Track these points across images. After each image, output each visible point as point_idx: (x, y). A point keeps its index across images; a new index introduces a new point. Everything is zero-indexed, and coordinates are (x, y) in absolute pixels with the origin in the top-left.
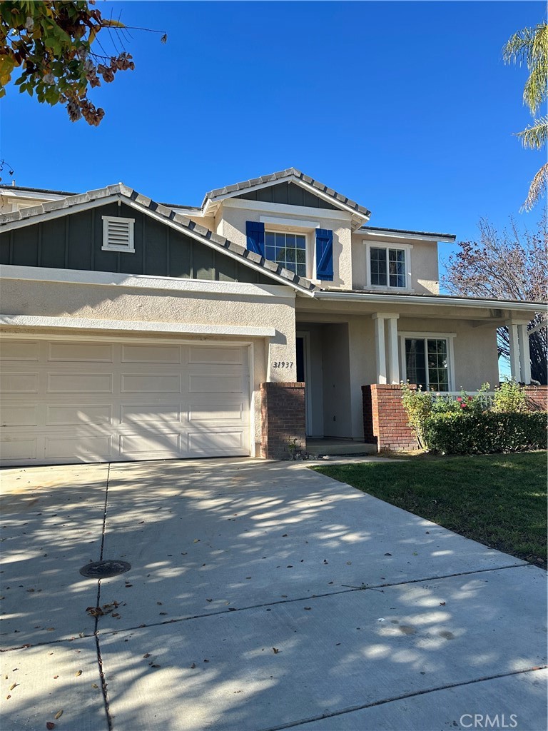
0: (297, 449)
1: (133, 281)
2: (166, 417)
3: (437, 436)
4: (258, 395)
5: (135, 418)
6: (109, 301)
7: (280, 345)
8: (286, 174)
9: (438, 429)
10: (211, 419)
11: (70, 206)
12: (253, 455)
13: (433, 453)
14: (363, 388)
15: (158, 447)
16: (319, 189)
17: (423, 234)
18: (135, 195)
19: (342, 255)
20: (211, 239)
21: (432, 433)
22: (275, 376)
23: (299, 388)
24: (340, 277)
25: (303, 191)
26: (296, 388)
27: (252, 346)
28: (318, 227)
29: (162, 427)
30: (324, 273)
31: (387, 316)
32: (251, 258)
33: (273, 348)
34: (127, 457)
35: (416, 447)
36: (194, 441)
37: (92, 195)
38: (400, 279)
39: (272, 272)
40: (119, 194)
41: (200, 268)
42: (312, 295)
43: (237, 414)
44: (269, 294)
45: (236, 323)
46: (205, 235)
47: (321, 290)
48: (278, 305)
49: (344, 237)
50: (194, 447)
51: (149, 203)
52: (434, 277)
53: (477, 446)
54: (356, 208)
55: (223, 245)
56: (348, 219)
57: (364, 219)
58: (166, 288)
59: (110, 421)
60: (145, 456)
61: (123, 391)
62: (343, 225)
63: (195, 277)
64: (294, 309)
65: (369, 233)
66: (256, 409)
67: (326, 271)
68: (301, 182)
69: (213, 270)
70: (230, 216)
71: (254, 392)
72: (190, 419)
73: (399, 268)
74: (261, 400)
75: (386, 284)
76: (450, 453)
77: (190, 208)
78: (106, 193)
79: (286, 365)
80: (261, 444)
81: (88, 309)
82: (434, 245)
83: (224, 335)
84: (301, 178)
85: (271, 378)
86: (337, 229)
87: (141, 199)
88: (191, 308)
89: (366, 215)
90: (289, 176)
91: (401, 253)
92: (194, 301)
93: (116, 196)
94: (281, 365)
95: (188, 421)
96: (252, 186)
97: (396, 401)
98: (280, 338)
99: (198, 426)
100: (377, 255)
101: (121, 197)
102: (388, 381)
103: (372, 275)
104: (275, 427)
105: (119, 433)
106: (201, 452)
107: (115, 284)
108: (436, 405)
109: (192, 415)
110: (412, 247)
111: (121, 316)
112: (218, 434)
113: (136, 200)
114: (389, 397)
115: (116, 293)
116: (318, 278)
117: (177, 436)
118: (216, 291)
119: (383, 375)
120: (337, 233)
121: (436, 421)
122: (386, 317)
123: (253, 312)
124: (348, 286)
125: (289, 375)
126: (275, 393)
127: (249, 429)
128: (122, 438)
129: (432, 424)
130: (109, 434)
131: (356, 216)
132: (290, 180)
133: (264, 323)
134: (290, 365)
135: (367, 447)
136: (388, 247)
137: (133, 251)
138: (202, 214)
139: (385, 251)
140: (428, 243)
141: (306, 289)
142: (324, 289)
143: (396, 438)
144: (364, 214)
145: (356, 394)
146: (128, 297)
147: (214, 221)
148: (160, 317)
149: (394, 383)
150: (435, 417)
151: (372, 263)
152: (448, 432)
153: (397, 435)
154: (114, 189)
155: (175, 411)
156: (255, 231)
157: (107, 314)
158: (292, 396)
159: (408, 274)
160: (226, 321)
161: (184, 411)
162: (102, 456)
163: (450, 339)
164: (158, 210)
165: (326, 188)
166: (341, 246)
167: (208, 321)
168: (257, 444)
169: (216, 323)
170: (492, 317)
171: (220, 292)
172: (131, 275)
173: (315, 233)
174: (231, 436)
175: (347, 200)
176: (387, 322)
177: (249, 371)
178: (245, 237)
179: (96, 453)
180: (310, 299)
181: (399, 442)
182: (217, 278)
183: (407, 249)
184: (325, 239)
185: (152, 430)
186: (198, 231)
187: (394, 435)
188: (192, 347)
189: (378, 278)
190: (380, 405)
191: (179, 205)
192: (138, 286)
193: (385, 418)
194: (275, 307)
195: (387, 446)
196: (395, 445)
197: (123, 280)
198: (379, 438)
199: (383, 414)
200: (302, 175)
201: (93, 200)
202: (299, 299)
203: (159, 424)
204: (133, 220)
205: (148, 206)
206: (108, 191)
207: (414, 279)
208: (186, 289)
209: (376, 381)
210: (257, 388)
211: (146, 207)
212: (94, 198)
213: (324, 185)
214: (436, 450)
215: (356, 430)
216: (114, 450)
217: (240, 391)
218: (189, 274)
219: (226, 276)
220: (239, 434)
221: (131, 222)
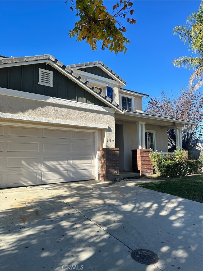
1: (52, 100)
2: (62, 163)
3: (166, 170)
4: (99, 153)
5: (48, 163)
6: (41, 108)
7: (109, 132)
8: (98, 63)
10: (79, 163)
11: (27, 61)
14: (132, 151)
15: (57, 176)
16: (109, 71)
18: (56, 61)
20: (87, 85)
22: (108, 145)
23: (117, 151)
25: (102, 71)
26: (115, 151)
27: (97, 132)
28: (108, 86)
29: (60, 168)
31: (142, 123)
33: (107, 133)
34: (45, 182)
35: (152, 173)
36: (73, 173)
37: (37, 58)
38: (131, 109)
39: (109, 102)
40: (49, 59)
43: (89, 161)
44: (106, 111)
45: (93, 122)
46: (84, 83)
48: (108, 116)
49: (116, 91)
50: (74, 176)
51: (63, 65)
52: (141, 109)
54: (121, 80)
55: (91, 88)
57: (123, 85)
58: (66, 104)
59: (37, 165)
60: (53, 181)
61: (43, 151)
62: (116, 86)
63: (78, 101)
64: (114, 118)
65: (122, 91)
66: (98, 159)
68: (103, 67)
69: (85, 99)
72: (72, 163)
74: (100, 155)
76: (171, 176)
78: (43, 58)
79: (111, 141)
80: (100, 174)
81: (31, 111)
82: (141, 98)
83: (89, 127)
86: (114, 87)
87: (59, 63)
88: (76, 114)
91: (131, 99)
92: (78, 111)
93: (48, 60)
95: (70, 164)
96: (85, 66)
97: (147, 156)
98: (109, 130)
99: (75, 167)
100: (124, 99)
102: (142, 148)
104: (108, 167)
105: (41, 171)
107: (44, 101)
111: (47, 116)
112: (83, 170)
113: (57, 63)
114: (144, 155)
115: (43, 105)
117: (66, 171)
118: (86, 108)
119: (140, 146)
120: (114, 89)
123: (100, 118)
125: (112, 145)
126: (107, 153)
127: (95, 167)
128: (43, 173)
130: (37, 171)
131: (121, 83)
133: (104, 123)
134: (113, 141)
135: (136, 174)
137: (52, 86)
139: (126, 98)
141: (120, 110)
143: (146, 171)
144: (124, 83)
145: (126, 153)
146: (48, 107)
148: (63, 118)
149: (144, 149)
151: (122, 102)
153: (146, 169)
154: (47, 56)
155: (65, 160)
157: (40, 114)
158: (114, 154)
159: (133, 107)
160: (89, 121)
161: (69, 160)
162: (33, 182)
163: (154, 132)
164: (66, 69)
165: (112, 71)
166: (115, 94)
167: (83, 121)
169: (86, 121)
171: (88, 108)
172: (51, 97)
173: (107, 88)
174: (88, 171)
177: (95, 143)
179: (31, 181)
180: (121, 114)
182: (86, 102)
183: (133, 98)
184: (110, 91)
186: (82, 81)
188: (73, 132)
192: (55, 102)
196: (146, 173)
197: (47, 99)
198: (141, 171)
200: (104, 64)
201: (37, 60)
203: (58, 166)
205: (62, 67)
206: (44, 57)
207: (135, 109)
208: (74, 106)
209: (138, 148)
210: (99, 150)
211: (60, 67)
212: (38, 59)
214: (165, 175)
215: (126, 167)
216: (39, 179)
217: (91, 151)
218: (75, 99)
219: (89, 102)
220: (91, 170)
221: (52, 73)
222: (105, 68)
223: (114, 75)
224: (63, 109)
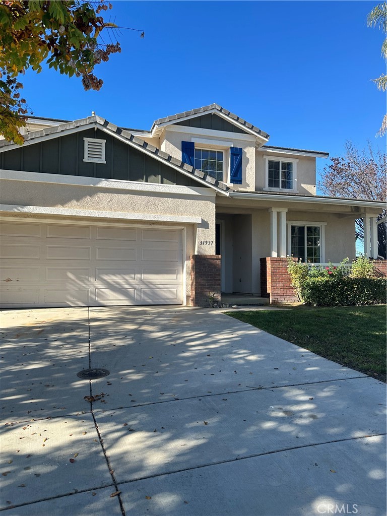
0: (215, 301)
1: (104, 183)
2: (127, 277)
3: (311, 293)
4: (189, 264)
5: (105, 277)
6: (88, 197)
7: (204, 229)
8: (210, 108)
9: (312, 289)
11: (62, 131)
12: (185, 304)
13: (308, 305)
14: (261, 259)
15: (121, 297)
16: (233, 119)
17: (306, 152)
18: (106, 123)
19: (249, 166)
20: (158, 155)
21: (308, 291)
22: (201, 251)
23: (217, 259)
24: (247, 182)
25: (222, 120)
26: (215, 259)
27: (185, 229)
28: (233, 146)
29: (124, 283)
30: (235, 178)
32: (186, 169)
33: (200, 231)
34: (100, 303)
35: (296, 300)
36: (145, 293)
37: (77, 123)
38: (289, 183)
39: (200, 178)
40: (96, 123)
41: (150, 175)
42: (227, 194)
43: (174, 276)
44: (197, 194)
45: (174, 213)
46: (154, 152)
47: (234, 191)
48: (203, 201)
49: (250, 153)
50: (146, 298)
51: (116, 129)
52: (313, 182)
53: (338, 300)
54: (259, 133)
55: (167, 159)
56: (254, 140)
57: (264, 140)
58: (127, 188)
59: (88, 279)
60: (112, 303)
61: (97, 259)
62: (250, 144)
63: (147, 181)
64: (215, 205)
65: (268, 151)
66: (187, 273)
67: (237, 177)
68: (221, 114)
69: (159, 176)
70: (170, 137)
71: (186, 262)
72: (142, 278)
73: (288, 175)
74: (190, 267)
75: (279, 187)
76: (319, 305)
77: (142, 131)
78: (86, 122)
79: (208, 243)
80: (190, 296)
81: (74, 202)
82: (314, 159)
83: (166, 221)
84: (221, 111)
85: (198, 252)
86: (246, 147)
87: (110, 126)
88: (144, 203)
89: (266, 137)
90: (212, 109)
91: (290, 165)
92: (146, 198)
93: (94, 124)
94: (205, 243)
95: (141, 280)
96: (186, 116)
97: (284, 269)
98: (204, 224)
99: (148, 283)
100: (273, 166)
101: (97, 124)
102: (279, 255)
103: (269, 180)
104: (200, 285)
105: (95, 287)
106: (150, 301)
107: (92, 185)
108: (311, 272)
109: (144, 276)
110: (298, 160)
111: (97, 207)
112: (161, 289)
113: (107, 127)
114: (279, 266)
115: (93, 191)
116: (231, 182)
117: (133, 290)
118: (161, 191)
119: (275, 251)
120: (246, 150)
121: (311, 283)
122: (278, 211)
123: (186, 206)
124: (252, 188)
125: (210, 250)
126: (200, 262)
127: (182, 286)
128: (97, 290)
129: (308, 285)
130: (88, 288)
131: (259, 138)
132: (213, 112)
133: (194, 214)
134: (211, 242)
135: (263, 300)
136: (281, 160)
137: (105, 162)
138: (151, 136)
139: (278, 163)
140: (310, 158)
141: (223, 190)
142: (236, 191)
143: (282, 294)
144: (265, 137)
145: (256, 264)
146: (101, 194)
147: (159, 140)
148: (123, 209)
149: (282, 257)
150: (310, 280)
151: (269, 171)
152: (319, 291)
153: (283, 292)
154: (92, 119)
155: (132, 274)
156: (188, 148)
157: (87, 206)
158: (212, 264)
159: (295, 180)
160: (168, 212)
161: (138, 273)
162: (84, 302)
163: (322, 226)
164: (122, 134)
165: (238, 118)
166: (248, 160)
167: (155, 212)
168: (188, 297)
169: (161, 213)
170: (352, 212)
171: (163, 192)
172: (103, 179)
173: (230, 149)
174: (170, 290)
175: (253, 126)
176: (279, 214)
177: (182, 247)
178: (181, 153)
179: (80, 300)
180: (226, 197)
181: (285, 297)
182: (162, 182)
183: (294, 162)
184: (237, 154)
185: (117, 286)
186: (150, 149)
187: (281, 292)
188: (144, 230)
189: (273, 182)
190: (272, 272)
191: (135, 129)
192: (108, 187)
193: (275, 280)
194: (202, 202)
195: (276, 299)
196: (282, 299)
197: (98, 182)
198: (271, 294)
199: (275, 278)
200: (222, 109)
201: (78, 127)
202: (218, 197)
203: (121, 281)
204: (105, 141)
206: (88, 120)
207: (299, 183)
208: (140, 189)
209: (270, 255)
210: (188, 259)
211: (114, 132)
212: (78, 125)
213: (237, 116)
214: (310, 303)
215: (255, 287)
216: (91, 298)
217: (176, 260)
218: (143, 180)
219: (168, 181)
220: (176, 289)
222: (226, 115)
224: (123, 195)
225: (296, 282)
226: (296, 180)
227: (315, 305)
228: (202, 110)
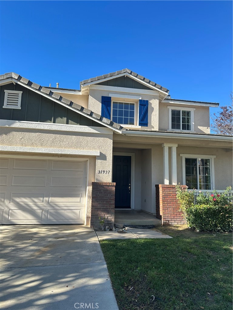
0: (108, 223)
2: (36, 200)
3: (194, 219)
4: (90, 188)
5: (18, 200)
6: (4, 135)
7: (103, 161)
8: (123, 72)
9: (195, 215)
10: (61, 202)
12: (85, 224)
13: (192, 229)
14: (155, 186)
15: (29, 217)
16: (141, 79)
17: (200, 102)
18: (20, 78)
19: (154, 113)
21: (192, 217)
23: (112, 186)
24: (152, 125)
25: (133, 80)
26: (110, 186)
27: (89, 161)
28: (141, 99)
29: (33, 206)
30: (142, 122)
31: (170, 145)
32: (85, 112)
33: (98, 162)
34: (12, 222)
35: (184, 225)
36: (51, 214)
38: (188, 125)
39: (98, 119)
40: (11, 78)
41: (57, 117)
42: (120, 132)
43: (78, 199)
44: (97, 132)
45: (77, 148)
47: (127, 130)
48: (102, 138)
49: (154, 104)
50: (51, 218)
51: (27, 82)
52: (207, 125)
54: (161, 88)
56: (157, 94)
57: (165, 94)
58: (37, 128)
59: (4, 201)
61: (13, 184)
62: (155, 97)
63: (54, 122)
64: (112, 141)
65: (170, 102)
66: (89, 197)
67: (144, 121)
68: (131, 76)
69: (65, 118)
70: (92, 93)
71: (88, 187)
72: (50, 201)
73: (187, 120)
74: (91, 192)
75: (180, 129)
76: (202, 231)
78: (4, 77)
79: (105, 172)
80: (90, 218)
82: (208, 108)
83: (69, 154)
84: (131, 74)
85: (96, 180)
86: (151, 99)
87: (23, 80)
88: (51, 139)
89: (167, 92)
90: (124, 73)
91: (188, 113)
92: (53, 136)
94: (103, 172)
95: (48, 203)
96: (104, 78)
97: (174, 194)
98: (103, 157)
99: (54, 205)
100: (175, 115)
101: (13, 79)
102: (170, 182)
103: (172, 124)
104: (96, 208)
105: (9, 208)
106: (55, 221)
109: (51, 199)
110: (195, 109)
111: (10, 143)
112: (65, 211)
113: (21, 81)
114: (169, 192)
115: (9, 131)
116: (139, 125)
117: (41, 211)
118: (66, 130)
119: (167, 179)
120: (151, 101)
121: (193, 210)
123: (87, 142)
125: (107, 178)
126: (97, 187)
127: (85, 208)
128: (10, 211)
130: (3, 209)
131: (161, 93)
132: (126, 74)
133: (94, 148)
134: (108, 172)
135: (151, 221)
136: (182, 109)
137: (20, 108)
139: (180, 111)
140: (204, 107)
141: (118, 129)
143: (173, 217)
144: (165, 92)
146: (15, 133)
148: (32, 144)
149: (174, 184)
150: (194, 207)
151: (172, 118)
152: (201, 218)
153: (174, 215)
154: (8, 75)
155: (41, 197)
156: (106, 101)
157: (3, 142)
158: (107, 190)
159: (192, 123)
160: (71, 147)
161: (46, 197)
163: (212, 159)
164: (32, 86)
165: (144, 79)
166: (153, 109)
167: (60, 147)
168: (88, 218)
169: (65, 148)
171: (68, 130)
172: (17, 121)
173: (139, 101)
174: (73, 212)
175: (156, 84)
177: (86, 175)
178: (101, 104)
181: (175, 219)
182: (67, 123)
183: (192, 111)
184: (144, 105)
185: (28, 207)
186: (55, 97)
187: (172, 215)
188: (54, 161)
189: (175, 124)
190: (163, 197)
192: (21, 127)
193: (166, 205)
194: (101, 139)
195: (167, 222)
196: (172, 221)
197: (13, 124)
198: (162, 216)
199: (166, 203)
200: (131, 72)
202: (115, 134)
203: (31, 204)
204: (22, 92)
205: (27, 84)
207: (196, 126)
208: (48, 129)
209: (163, 183)
210: (89, 185)
214: (194, 228)
216: (5, 218)
217: (81, 186)
218: (51, 121)
219: (73, 122)
220: (79, 211)
221: (20, 93)
222: (135, 76)
223: (149, 83)
224: (33, 133)
225: (183, 208)
226: (194, 123)
227: (198, 231)
228: (117, 73)
